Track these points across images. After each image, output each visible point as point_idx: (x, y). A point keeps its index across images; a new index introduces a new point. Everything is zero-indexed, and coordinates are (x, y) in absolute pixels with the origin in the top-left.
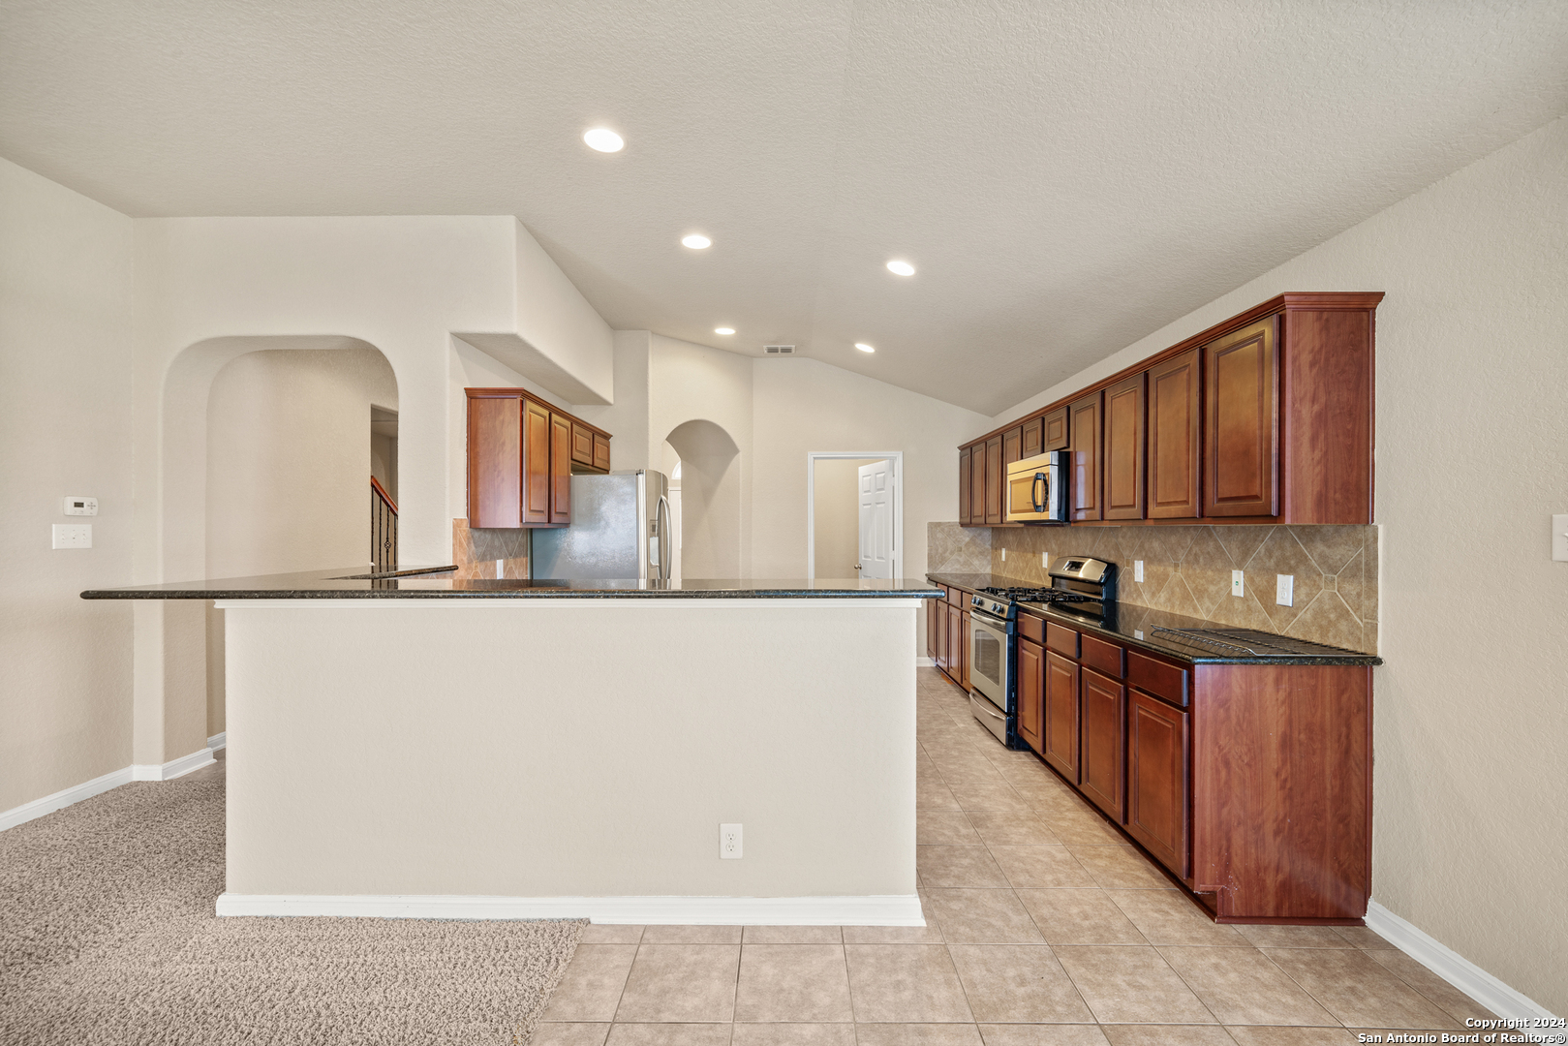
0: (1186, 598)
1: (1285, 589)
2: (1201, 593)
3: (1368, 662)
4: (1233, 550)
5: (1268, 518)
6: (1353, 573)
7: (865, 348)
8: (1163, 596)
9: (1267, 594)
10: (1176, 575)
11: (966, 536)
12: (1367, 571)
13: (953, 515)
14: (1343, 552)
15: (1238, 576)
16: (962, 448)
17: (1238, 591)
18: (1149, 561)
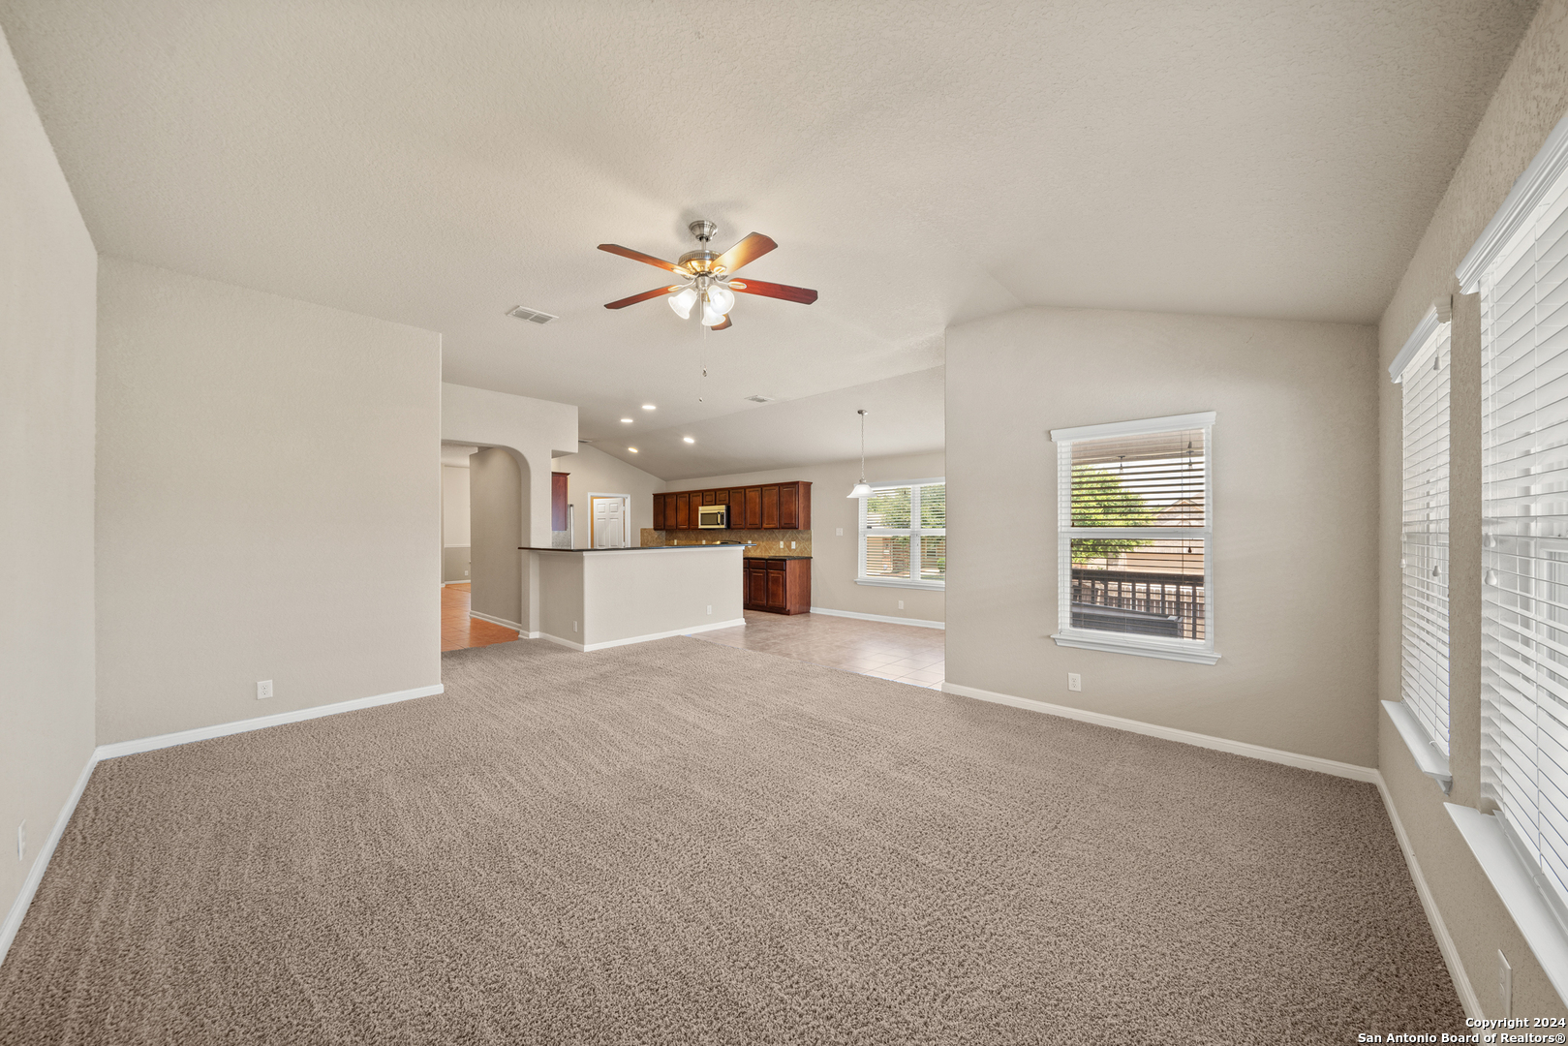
0: (766, 550)
1: (794, 545)
2: (771, 548)
3: (809, 558)
4: (781, 537)
5: (796, 528)
6: (807, 540)
7: (633, 450)
8: (758, 551)
9: (789, 547)
10: (763, 544)
11: (656, 534)
12: (809, 539)
13: (650, 525)
14: (805, 536)
15: (782, 543)
16: (656, 497)
17: (782, 547)
18: (753, 541)
